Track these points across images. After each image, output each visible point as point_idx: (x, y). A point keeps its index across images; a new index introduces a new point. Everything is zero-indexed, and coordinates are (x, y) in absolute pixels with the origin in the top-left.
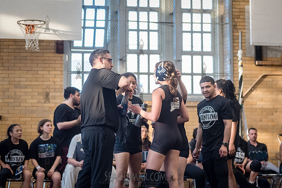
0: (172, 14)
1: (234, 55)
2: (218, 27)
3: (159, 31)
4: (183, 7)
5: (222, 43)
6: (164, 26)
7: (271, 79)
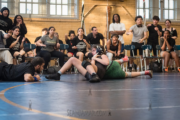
7: (99, 8)
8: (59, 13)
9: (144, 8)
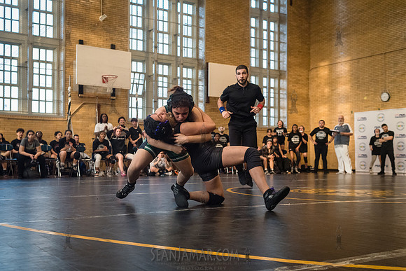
0: (27, 62)
1: (66, 90)
2: (56, 72)
3: (18, 72)
4: (34, 58)
5: (58, 83)
6: (21, 69)
8: (42, 111)
9: (137, 108)
